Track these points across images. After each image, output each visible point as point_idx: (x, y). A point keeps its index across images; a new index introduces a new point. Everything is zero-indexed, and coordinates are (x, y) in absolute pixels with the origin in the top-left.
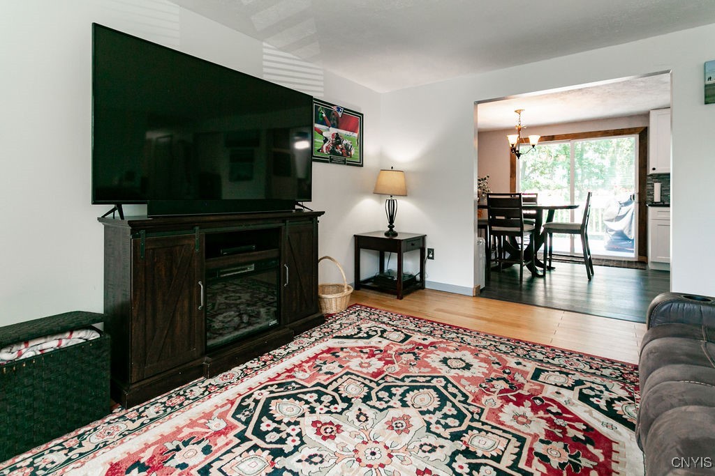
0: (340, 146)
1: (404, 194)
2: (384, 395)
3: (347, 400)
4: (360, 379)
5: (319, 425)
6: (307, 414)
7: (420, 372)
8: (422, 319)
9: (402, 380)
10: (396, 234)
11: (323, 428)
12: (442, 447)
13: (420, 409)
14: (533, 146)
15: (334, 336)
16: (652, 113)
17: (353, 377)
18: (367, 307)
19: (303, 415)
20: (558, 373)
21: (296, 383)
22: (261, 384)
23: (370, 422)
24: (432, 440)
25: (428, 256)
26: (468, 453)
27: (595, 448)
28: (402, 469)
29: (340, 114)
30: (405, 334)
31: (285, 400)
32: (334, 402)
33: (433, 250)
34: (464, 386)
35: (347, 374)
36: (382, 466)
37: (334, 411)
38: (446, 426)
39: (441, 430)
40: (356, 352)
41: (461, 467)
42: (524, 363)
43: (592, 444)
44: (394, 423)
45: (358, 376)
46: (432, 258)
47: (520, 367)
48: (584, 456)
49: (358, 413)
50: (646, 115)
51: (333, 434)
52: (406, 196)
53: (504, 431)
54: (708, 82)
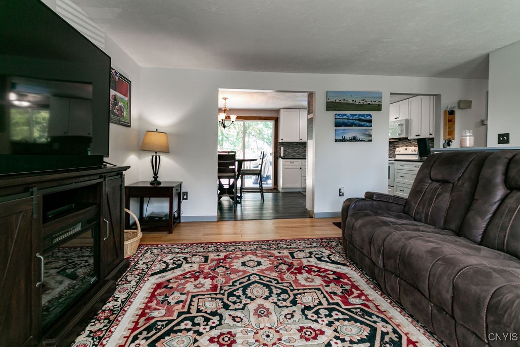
0: (117, 107)
1: (166, 151)
2: (234, 299)
3: (214, 314)
4: (206, 296)
5: (216, 340)
6: (198, 338)
7: (238, 276)
8: (203, 243)
9: (233, 285)
10: (160, 183)
11: (221, 340)
12: (294, 311)
13: (262, 298)
14: (233, 122)
15: (150, 274)
16: (282, 110)
17: (200, 297)
18: (152, 245)
19: (196, 341)
20: (299, 252)
21: (162, 321)
22: (128, 337)
23: (245, 319)
24: (286, 311)
25: (183, 198)
26: (308, 308)
27: (344, 279)
28: (290, 335)
29: (117, 78)
30: (204, 256)
31: (167, 338)
32: (207, 320)
33: (187, 193)
34: (269, 275)
35: (193, 296)
36: (280, 339)
37: (214, 325)
38: (285, 300)
39: (284, 304)
40: (181, 279)
41: (312, 316)
42: (281, 252)
43: (341, 278)
44: (258, 312)
45: (204, 295)
46: (187, 199)
47: (281, 255)
48: (345, 285)
49: (231, 318)
50: (278, 111)
51: (232, 339)
52: (168, 152)
53: (310, 289)
54: (328, 101)
